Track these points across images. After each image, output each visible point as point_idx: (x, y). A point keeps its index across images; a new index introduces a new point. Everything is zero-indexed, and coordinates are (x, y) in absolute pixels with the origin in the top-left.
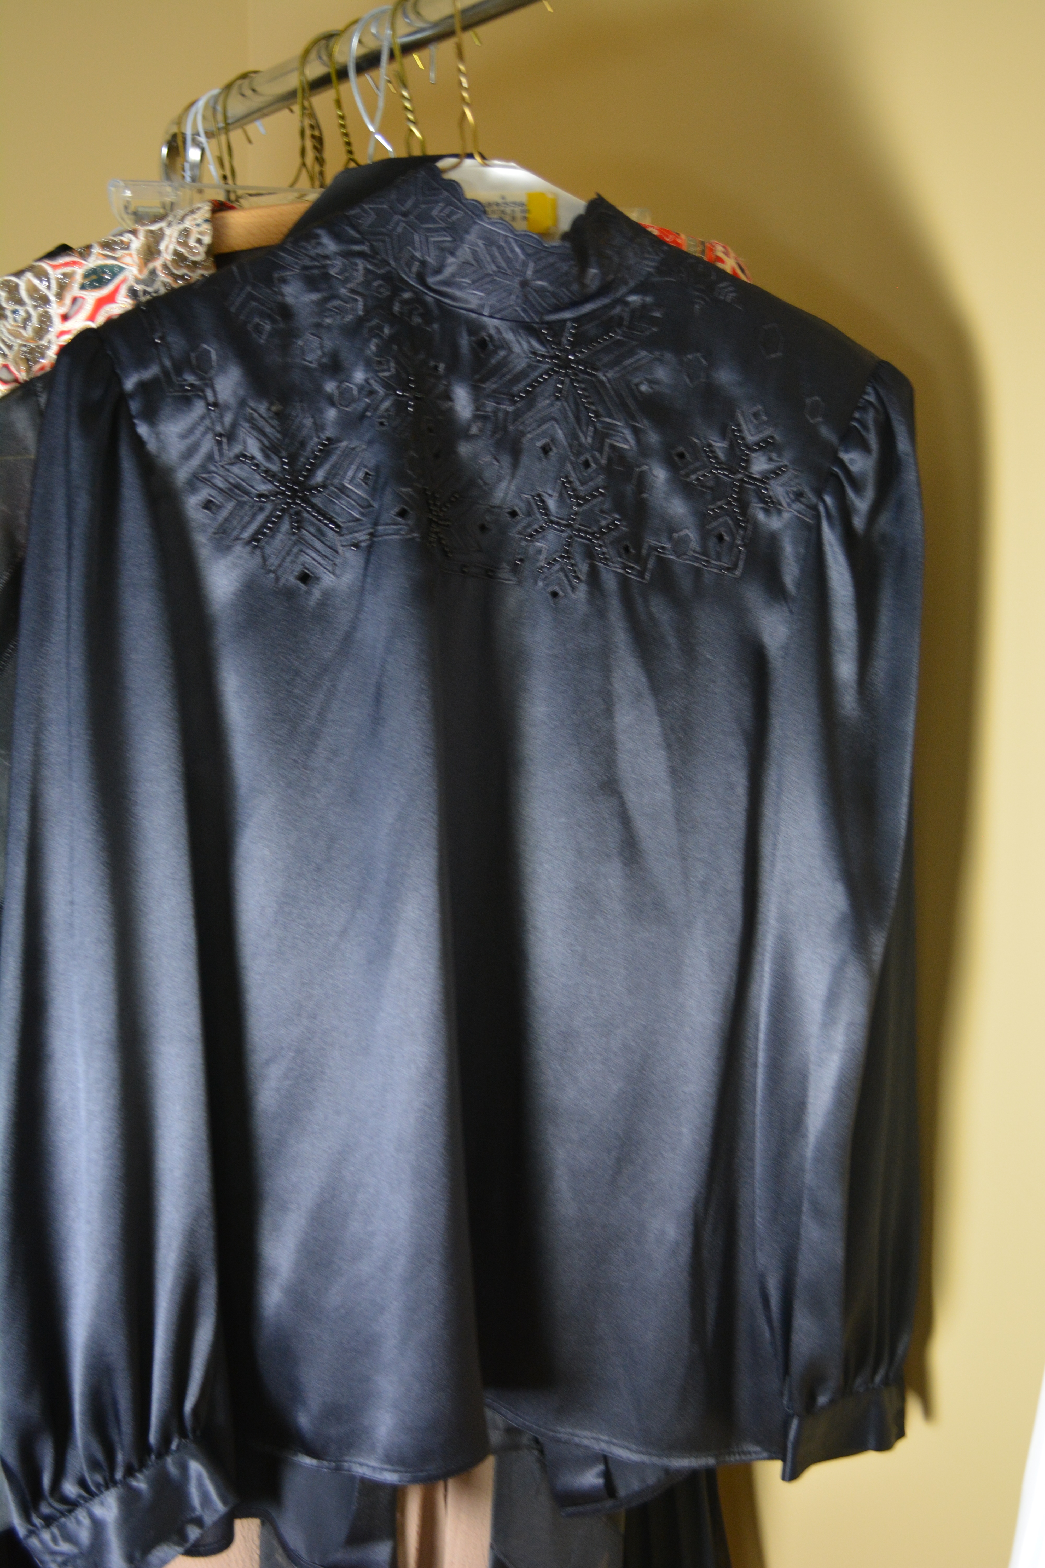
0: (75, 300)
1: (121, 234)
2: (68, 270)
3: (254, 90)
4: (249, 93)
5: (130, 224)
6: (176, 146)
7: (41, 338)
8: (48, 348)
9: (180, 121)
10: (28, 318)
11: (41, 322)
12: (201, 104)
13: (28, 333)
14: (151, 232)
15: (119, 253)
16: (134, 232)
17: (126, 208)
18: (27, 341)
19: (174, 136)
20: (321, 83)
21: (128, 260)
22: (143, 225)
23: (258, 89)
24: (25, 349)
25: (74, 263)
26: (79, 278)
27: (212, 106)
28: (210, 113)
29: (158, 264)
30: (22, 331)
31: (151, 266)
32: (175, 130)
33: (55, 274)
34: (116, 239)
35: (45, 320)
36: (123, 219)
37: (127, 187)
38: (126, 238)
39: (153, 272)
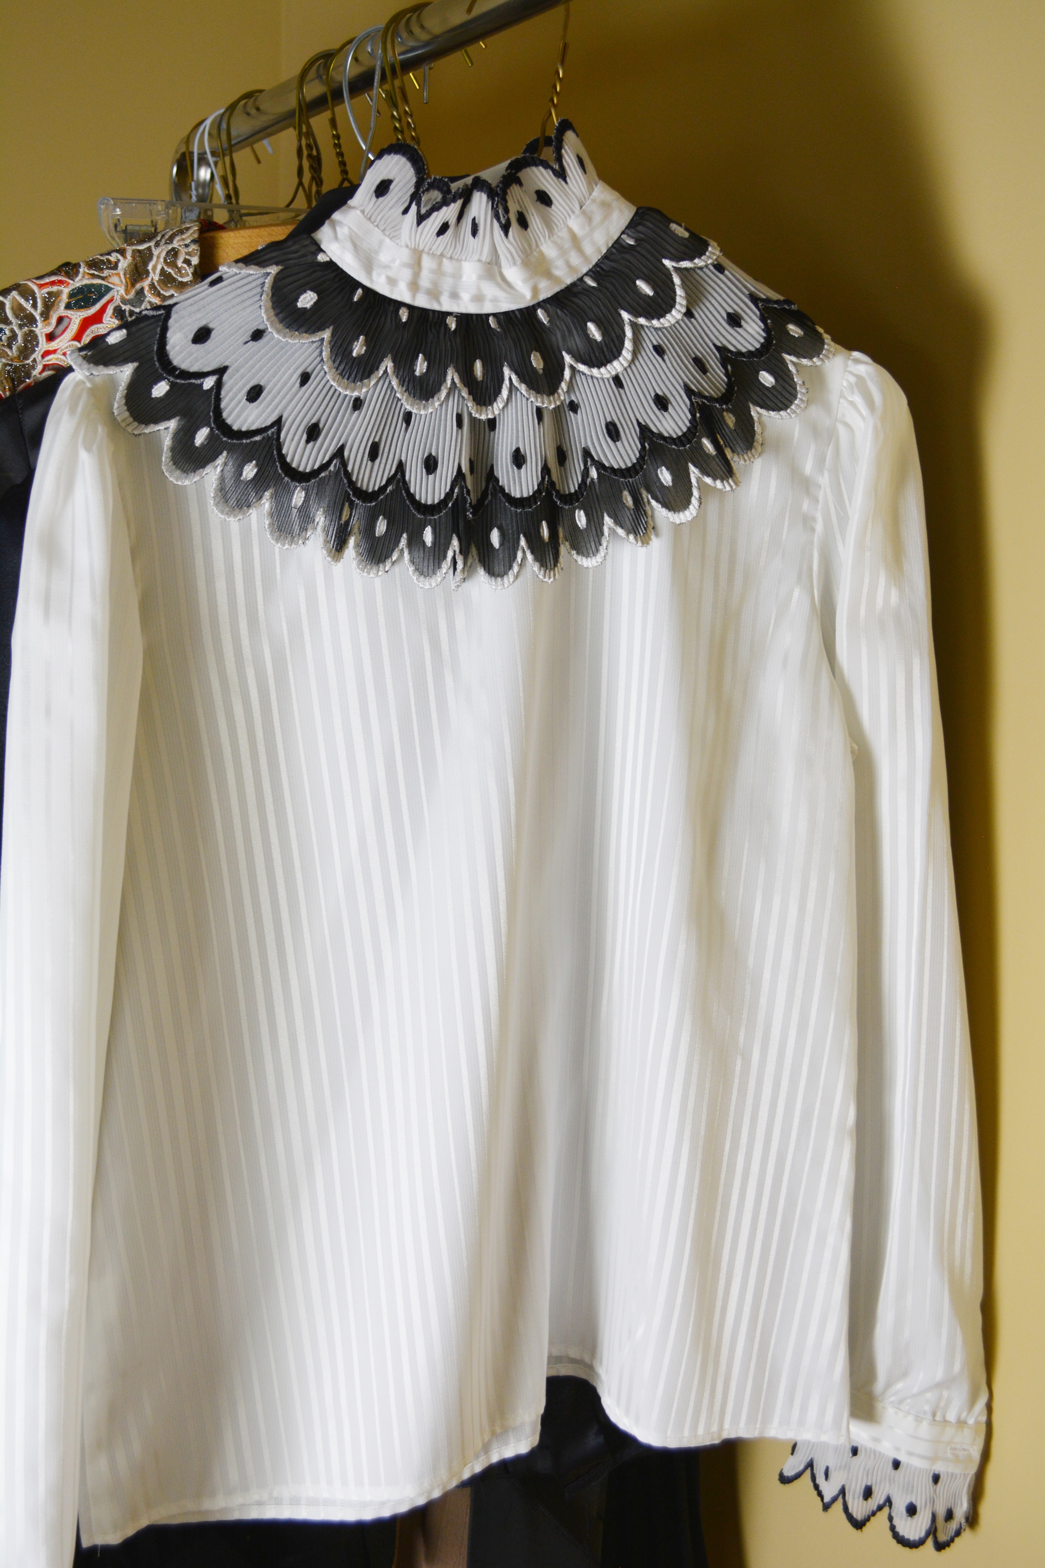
0: (60, 320)
1: (109, 254)
2: (55, 289)
3: (258, 109)
4: (253, 112)
5: (119, 243)
6: (185, 165)
7: (26, 358)
8: (33, 367)
9: (188, 140)
10: (14, 336)
11: (26, 341)
12: (208, 123)
13: (14, 352)
14: (139, 251)
15: (106, 273)
16: (122, 252)
17: (116, 226)
18: (12, 360)
19: (183, 155)
20: (319, 104)
21: (115, 279)
22: (132, 244)
23: (262, 107)
24: (8, 368)
25: (61, 282)
26: (65, 298)
27: (217, 124)
28: (215, 132)
29: (146, 284)
30: (7, 350)
31: (138, 286)
32: (183, 149)
33: (40, 293)
34: (104, 258)
35: (31, 340)
36: (113, 238)
37: (115, 205)
38: (113, 258)
39: (140, 293)
